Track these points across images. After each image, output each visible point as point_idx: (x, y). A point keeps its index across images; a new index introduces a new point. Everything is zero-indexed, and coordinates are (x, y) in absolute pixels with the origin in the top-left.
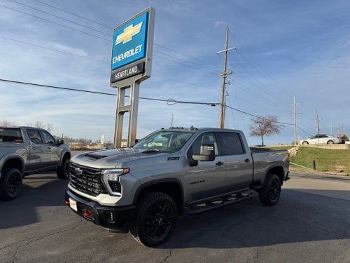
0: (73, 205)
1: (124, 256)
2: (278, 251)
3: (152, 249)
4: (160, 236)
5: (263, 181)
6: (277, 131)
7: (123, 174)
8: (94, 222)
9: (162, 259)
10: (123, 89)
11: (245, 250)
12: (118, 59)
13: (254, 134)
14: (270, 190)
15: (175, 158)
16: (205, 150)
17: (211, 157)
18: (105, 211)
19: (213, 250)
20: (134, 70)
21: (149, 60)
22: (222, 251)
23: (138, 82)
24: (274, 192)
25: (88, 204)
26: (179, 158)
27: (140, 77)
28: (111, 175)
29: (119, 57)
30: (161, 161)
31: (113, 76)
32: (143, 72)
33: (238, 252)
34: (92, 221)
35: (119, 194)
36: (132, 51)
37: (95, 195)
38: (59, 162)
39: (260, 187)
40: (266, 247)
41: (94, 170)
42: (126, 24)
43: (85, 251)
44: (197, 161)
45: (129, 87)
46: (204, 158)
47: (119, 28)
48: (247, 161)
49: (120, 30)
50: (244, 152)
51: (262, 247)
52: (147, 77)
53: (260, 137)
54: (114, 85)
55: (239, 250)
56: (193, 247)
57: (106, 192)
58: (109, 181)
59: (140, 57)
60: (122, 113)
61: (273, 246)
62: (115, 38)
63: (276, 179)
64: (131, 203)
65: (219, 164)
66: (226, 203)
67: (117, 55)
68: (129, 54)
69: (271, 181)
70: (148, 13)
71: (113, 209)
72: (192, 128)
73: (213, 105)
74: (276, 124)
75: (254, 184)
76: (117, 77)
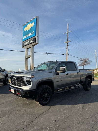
0: (13, 91)
1: (33, 109)
2: (91, 105)
3: (43, 106)
4: (46, 102)
5: (84, 81)
6: (89, 64)
7: (32, 78)
8: (21, 97)
9: (47, 109)
10: (28, 49)
11: (79, 105)
12: (25, 37)
13: (80, 65)
14: (87, 85)
15: (50, 72)
16: (62, 68)
17: (64, 71)
18: (26, 92)
19: (66, 105)
20: (32, 41)
21: (37, 37)
22: (70, 106)
23: (34, 46)
24: (89, 85)
25: (19, 90)
26: (52, 72)
27: (34, 43)
28: (27, 78)
29: (26, 36)
30: (45, 73)
31: (23, 44)
32: (35, 42)
33: (76, 106)
34: (20, 96)
35: (30, 85)
36: (31, 33)
37: (21, 86)
38: (4, 78)
39: (83, 83)
40: (86, 104)
41: (21, 77)
42: (28, 23)
43: (18, 108)
44: (59, 73)
45: (30, 48)
46: (61, 71)
47: (25, 24)
48: (78, 73)
49: (25, 26)
50: (76, 70)
51: (85, 104)
52: (37, 44)
53: (83, 66)
54: (24, 47)
55: (76, 105)
56: (59, 105)
57: (25, 85)
58: (26, 81)
59: (34, 36)
60: (28, 58)
61: (89, 104)
62: (24, 29)
63: (89, 80)
64: (35, 89)
65: (67, 74)
66: (70, 89)
67: (25, 36)
68: (30, 35)
69: (87, 81)
70: (36, 19)
71: (28, 91)
72: (56, 61)
73: (63, 54)
74: (88, 61)
75: (81, 82)
76: (25, 44)
